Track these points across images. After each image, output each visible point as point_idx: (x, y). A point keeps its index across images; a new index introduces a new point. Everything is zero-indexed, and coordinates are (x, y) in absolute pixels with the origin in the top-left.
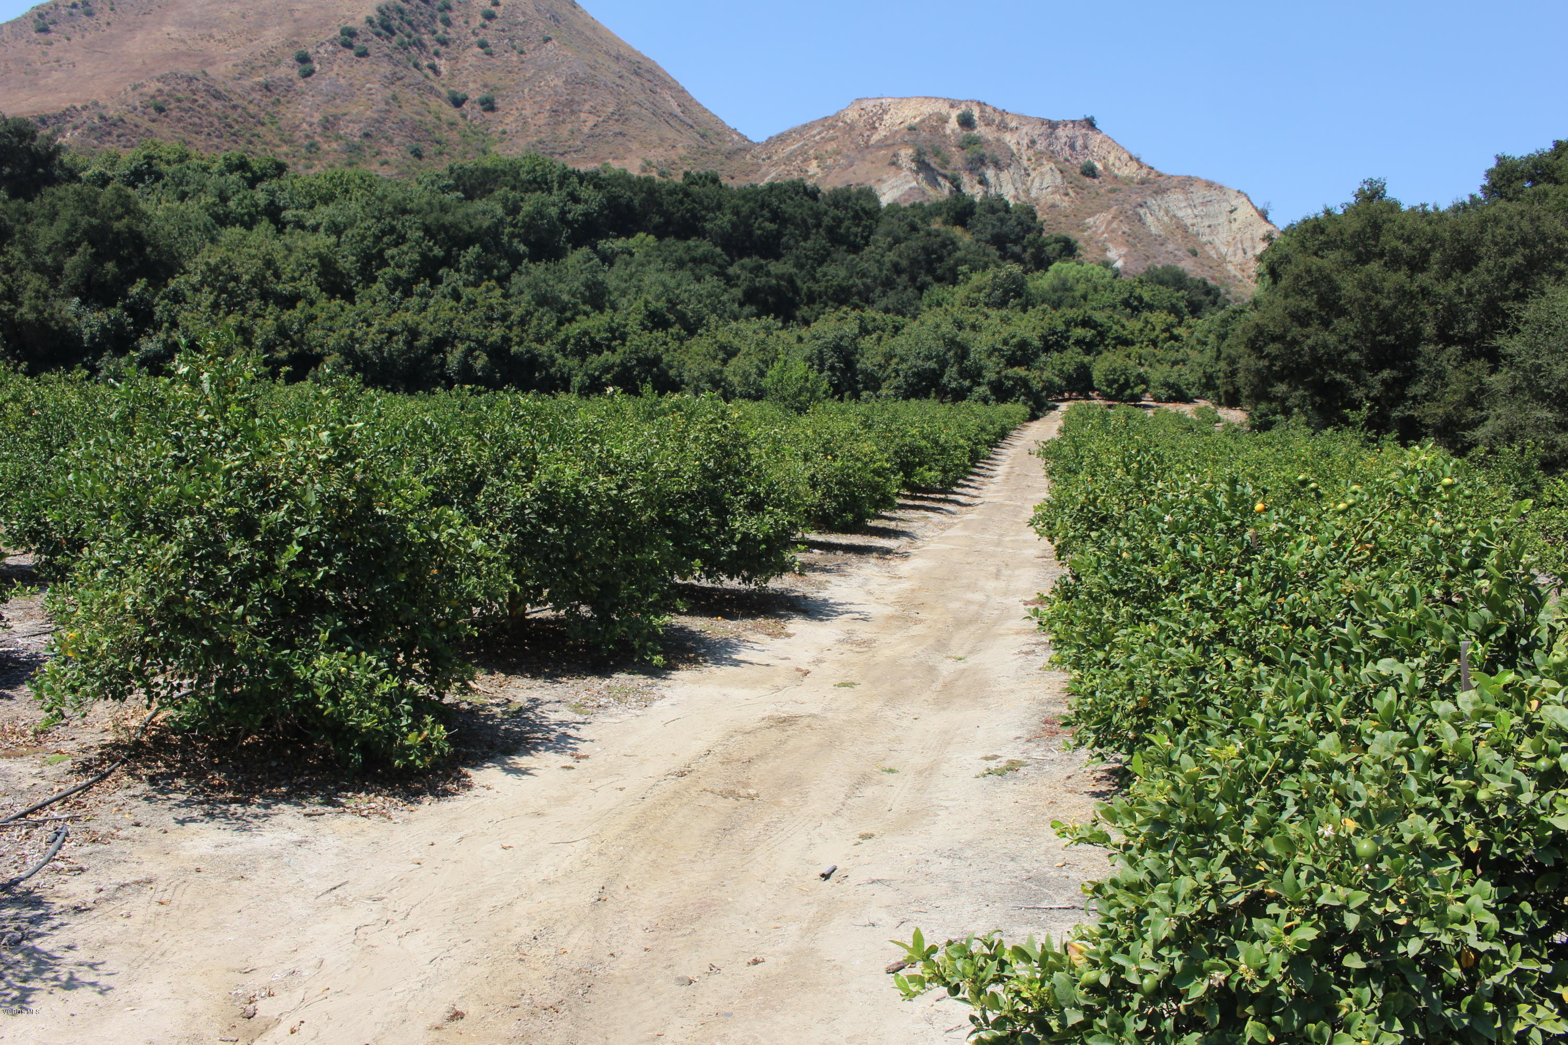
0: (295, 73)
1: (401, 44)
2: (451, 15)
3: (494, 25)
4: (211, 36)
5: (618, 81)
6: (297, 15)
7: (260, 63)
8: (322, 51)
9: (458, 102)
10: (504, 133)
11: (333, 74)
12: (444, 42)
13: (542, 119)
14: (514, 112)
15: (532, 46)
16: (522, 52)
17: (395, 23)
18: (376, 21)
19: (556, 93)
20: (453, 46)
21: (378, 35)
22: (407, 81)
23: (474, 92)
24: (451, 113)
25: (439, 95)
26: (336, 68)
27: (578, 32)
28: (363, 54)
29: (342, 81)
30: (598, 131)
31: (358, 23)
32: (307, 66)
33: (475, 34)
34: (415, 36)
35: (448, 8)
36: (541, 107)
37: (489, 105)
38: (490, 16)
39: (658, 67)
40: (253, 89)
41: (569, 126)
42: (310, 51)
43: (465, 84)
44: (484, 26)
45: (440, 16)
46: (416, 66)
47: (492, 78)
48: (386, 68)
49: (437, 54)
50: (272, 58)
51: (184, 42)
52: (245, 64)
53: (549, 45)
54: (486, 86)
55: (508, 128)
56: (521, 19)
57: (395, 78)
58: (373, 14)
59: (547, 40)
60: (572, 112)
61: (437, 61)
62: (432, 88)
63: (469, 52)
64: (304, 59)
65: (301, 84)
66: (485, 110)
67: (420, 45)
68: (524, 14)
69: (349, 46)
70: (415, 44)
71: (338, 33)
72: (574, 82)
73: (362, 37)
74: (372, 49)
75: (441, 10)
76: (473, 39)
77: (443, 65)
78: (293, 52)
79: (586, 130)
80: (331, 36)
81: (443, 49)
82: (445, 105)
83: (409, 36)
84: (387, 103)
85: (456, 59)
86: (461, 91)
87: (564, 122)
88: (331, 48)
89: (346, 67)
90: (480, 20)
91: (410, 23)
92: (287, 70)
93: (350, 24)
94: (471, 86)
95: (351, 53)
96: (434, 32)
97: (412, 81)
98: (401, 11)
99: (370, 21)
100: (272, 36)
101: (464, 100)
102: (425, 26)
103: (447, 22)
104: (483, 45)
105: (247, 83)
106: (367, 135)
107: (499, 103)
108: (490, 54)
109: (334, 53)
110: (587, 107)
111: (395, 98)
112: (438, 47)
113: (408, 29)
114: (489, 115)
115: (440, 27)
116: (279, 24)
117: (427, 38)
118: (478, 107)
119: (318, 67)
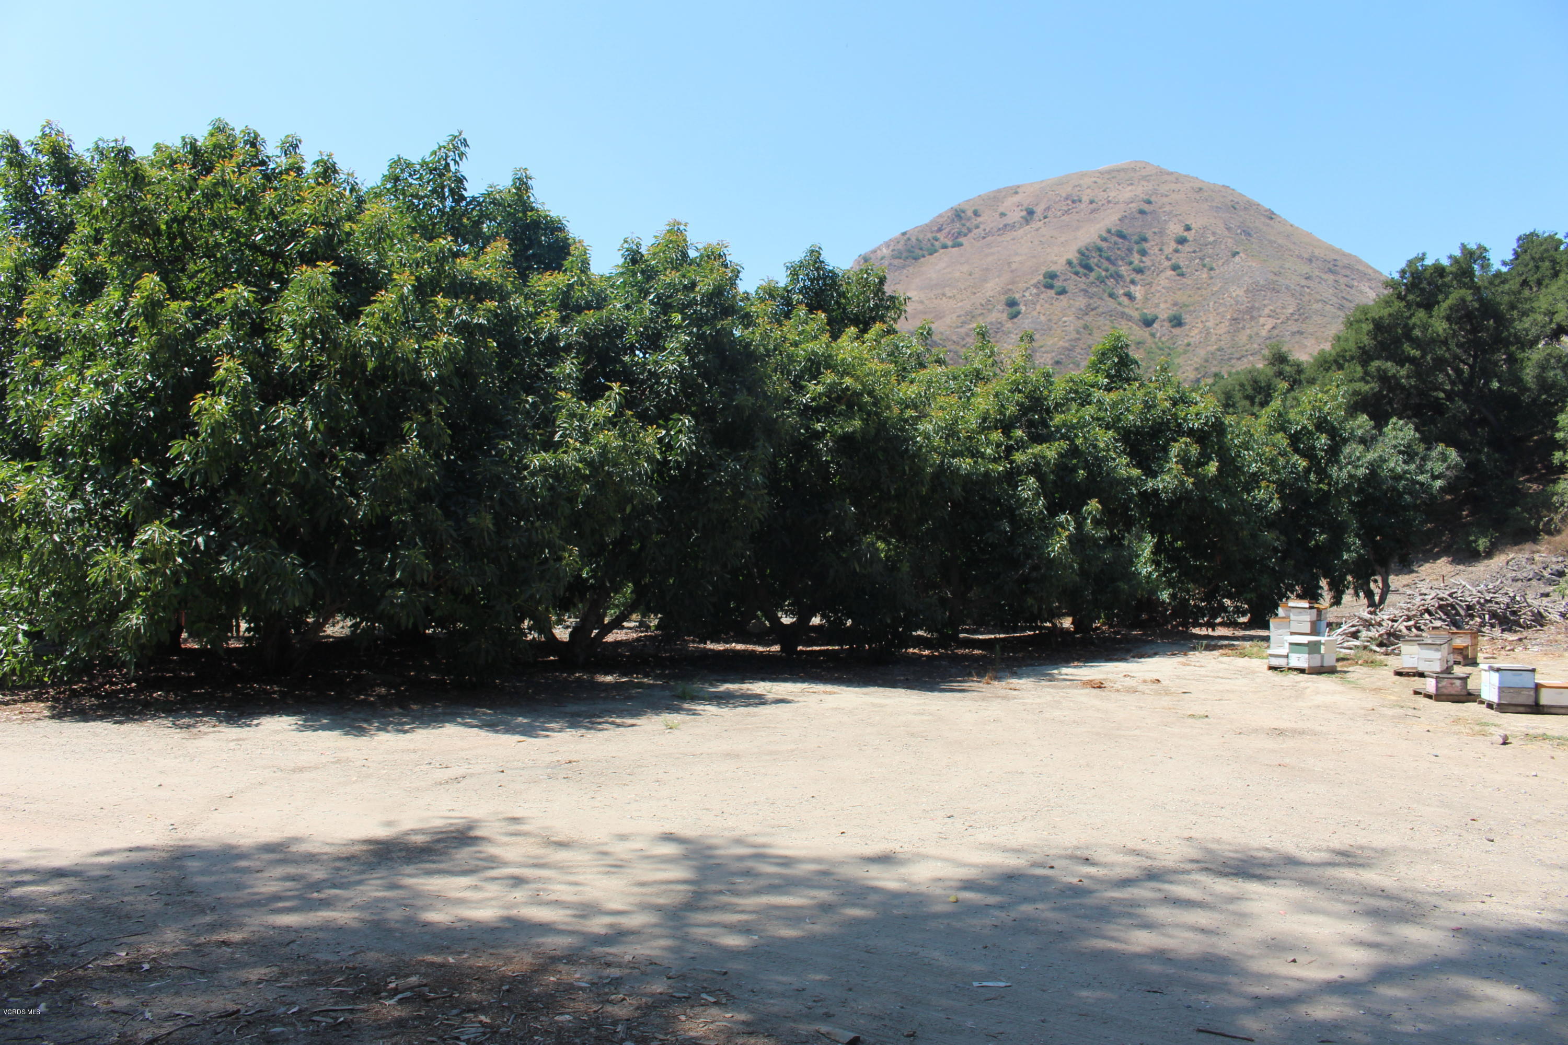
0: (1004, 316)
1: (1097, 279)
2: (1146, 245)
3: (1186, 248)
4: (944, 295)
5: (1304, 282)
6: (1014, 266)
7: (979, 311)
8: (1027, 294)
9: (1148, 323)
10: (1189, 345)
11: (1035, 313)
12: (1139, 271)
13: (1222, 329)
14: (1200, 325)
15: (1220, 262)
16: (1211, 269)
17: (1093, 262)
18: (1075, 262)
19: (1237, 303)
20: (1147, 273)
21: (1076, 273)
22: (1100, 310)
23: (1164, 311)
24: (1140, 333)
25: (1130, 318)
26: (1038, 307)
27: (1271, 242)
28: (1063, 292)
29: (1042, 318)
30: (1275, 332)
31: (1059, 265)
32: (1014, 309)
33: (1168, 259)
34: (1112, 269)
35: (1145, 240)
36: (1223, 317)
37: (1177, 322)
38: (1182, 241)
39: (1359, 261)
40: (967, 335)
41: (1248, 332)
42: (1017, 296)
43: (1157, 305)
44: (1176, 251)
45: (1136, 248)
46: (1111, 295)
47: (1181, 297)
48: (1081, 302)
49: (1133, 282)
50: (988, 306)
51: (922, 302)
52: (967, 314)
53: (1237, 259)
54: (1175, 304)
55: (1192, 340)
56: (1211, 239)
57: (1089, 309)
58: (1072, 255)
59: (1235, 254)
60: (1252, 318)
61: (1132, 288)
62: (1123, 313)
63: (1163, 276)
64: (1012, 303)
65: (1009, 325)
66: (1173, 326)
67: (1118, 276)
68: (1214, 234)
69: (1051, 287)
70: (1111, 276)
71: (1041, 277)
72: (1254, 291)
73: (1062, 277)
74: (1070, 286)
75: (1137, 243)
76: (1167, 264)
77: (1138, 291)
78: (1003, 298)
79: (1264, 333)
80: (1034, 281)
81: (1138, 277)
82: (1134, 327)
83: (1107, 270)
84: (1078, 333)
85: (1150, 284)
86: (1149, 312)
87: (1243, 328)
88: (1035, 291)
89: (1047, 306)
90: (1173, 245)
91: (1108, 259)
92: (999, 315)
93: (1053, 268)
94: (1162, 306)
95: (1051, 293)
96: (1131, 263)
97: (1105, 310)
98: (1100, 250)
99: (1069, 263)
100: (992, 287)
101: (1153, 321)
102: (1122, 259)
103: (1143, 253)
104: (1175, 268)
105: (963, 331)
106: (1057, 363)
107: (1187, 318)
108: (1182, 275)
109: (1038, 295)
110: (1267, 311)
111: (1086, 327)
112: (1134, 275)
113: (1106, 264)
114: (1177, 331)
115: (1136, 258)
116: (999, 277)
117: (1123, 269)
118: (1166, 324)
119: (1023, 308)
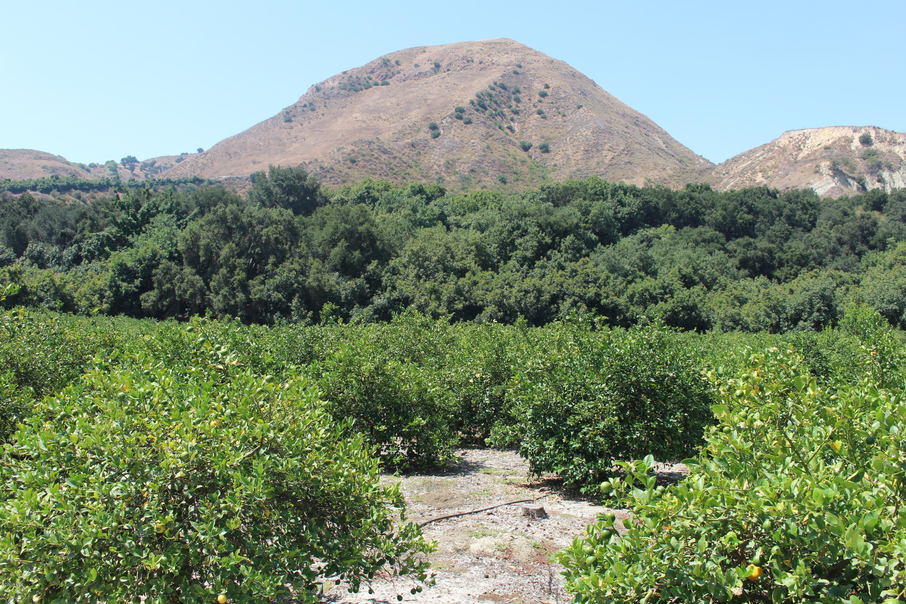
0: (429, 136)
1: (491, 115)
2: (520, 96)
3: (546, 100)
4: (380, 117)
5: (626, 130)
6: (429, 102)
7: (408, 131)
8: (444, 122)
9: (526, 148)
10: (555, 165)
11: (451, 135)
12: (516, 113)
13: (579, 156)
14: (561, 153)
15: (570, 112)
16: (564, 116)
17: (487, 103)
18: (476, 102)
19: (587, 139)
20: (522, 115)
21: (477, 110)
22: (495, 137)
23: (536, 142)
24: (523, 155)
25: (514, 145)
26: (452, 132)
27: (598, 101)
28: (469, 122)
29: (457, 139)
30: (614, 161)
31: (465, 104)
32: (436, 132)
33: (535, 106)
34: (499, 110)
35: (519, 92)
36: (578, 148)
37: (545, 149)
38: (543, 95)
39: (649, 120)
40: (405, 147)
41: (596, 160)
42: (437, 122)
43: (530, 137)
44: (540, 101)
45: (513, 97)
46: (500, 127)
47: (546, 133)
48: (482, 130)
49: (512, 120)
50: (415, 128)
51: (365, 122)
52: (400, 132)
53: (581, 110)
54: (543, 137)
55: (557, 163)
56: (563, 95)
57: (488, 136)
58: (474, 98)
59: (580, 107)
60: (598, 150)
61: (512, 124)
62: (510, 140)
63: (532, 117)
64: (434, 127)
65: (433, 142)
66: (543, 152)
67: (502, 115)
68: (564, 92)
69: (460, 118)
70: (499, 114)
71: (453, 111)
72: (598, 132)
73: (468, 112)
74: (474, 119)
75: (514, 93)
76: (534, 109)
77: (516, 126)
78: (427, 123)
79: (607, 161)
80: (449, 113)
81: (516, 117)
82: (518, 151)
83: (496, 110)
84: (484, 151)
85: (524, 122)
86: (528, 141)
87: (592, 157)
88: (449, 120)
89: (459, 131)
90: (538, 97)
91: (496, 102)
92: (424, 134)
93: (460, 105)
94: (534, 138)
95: (461, 122)
96: (510, 107)
97: (498, 137)
98: (490, 95)
99: (472, 103)
100: (415, 115)
101: (529, 147)
102: (505, 104)
103: (518, 100)
104: (540, 113)
105: (401, 143)
106: (472, 171)
107: (551, 147)
108: (544, 118)
109: (451, 123)
110: (607, 147)
111: (488, 148)
112: (513, 115)
113: (495, 106)
114: (545, 155)
115: (513, 103)
116: (419, 108)
117: (506, 111)
118: (539, 151)
119: (442, 132)
